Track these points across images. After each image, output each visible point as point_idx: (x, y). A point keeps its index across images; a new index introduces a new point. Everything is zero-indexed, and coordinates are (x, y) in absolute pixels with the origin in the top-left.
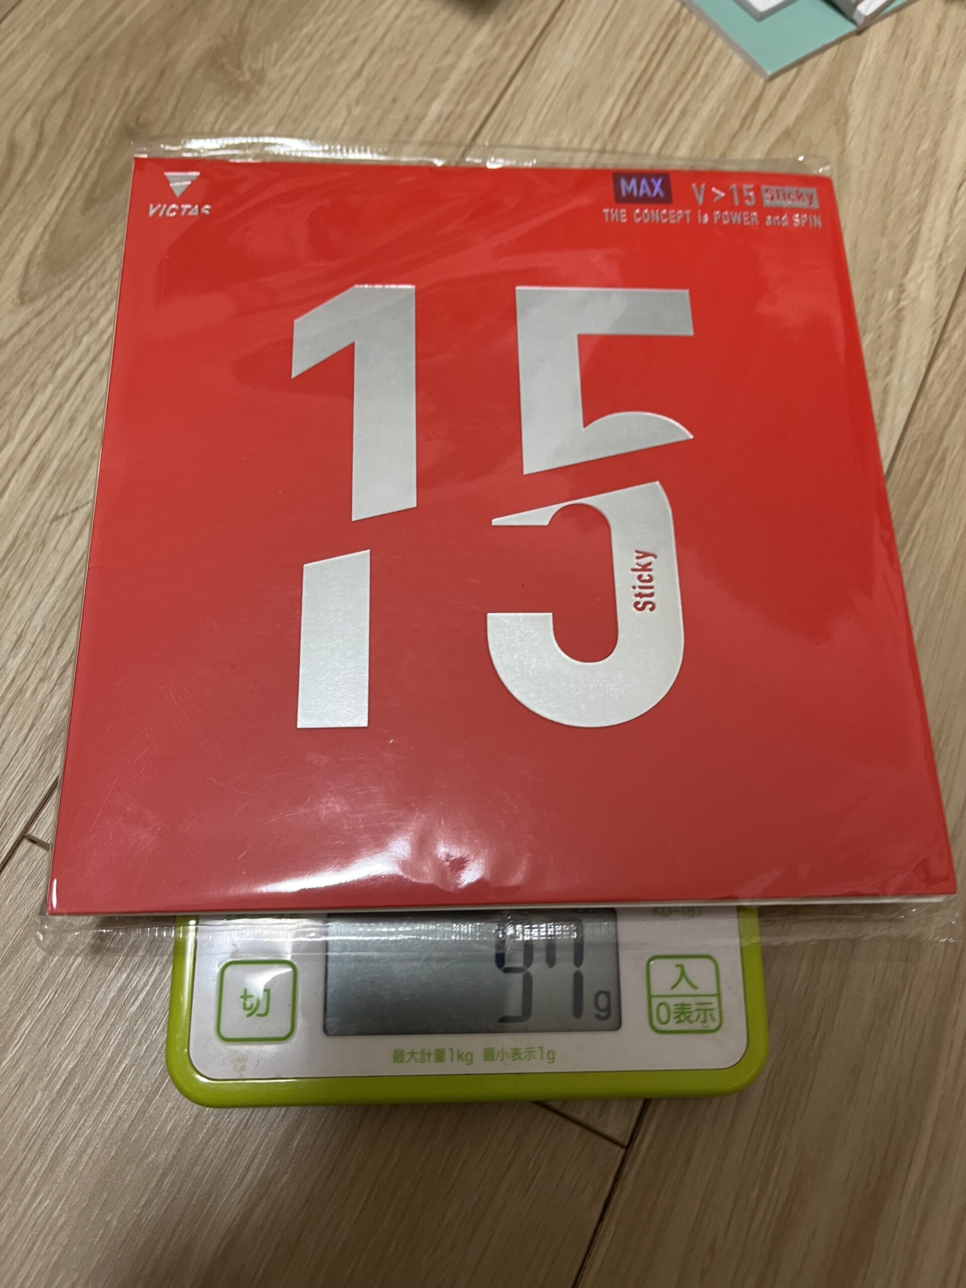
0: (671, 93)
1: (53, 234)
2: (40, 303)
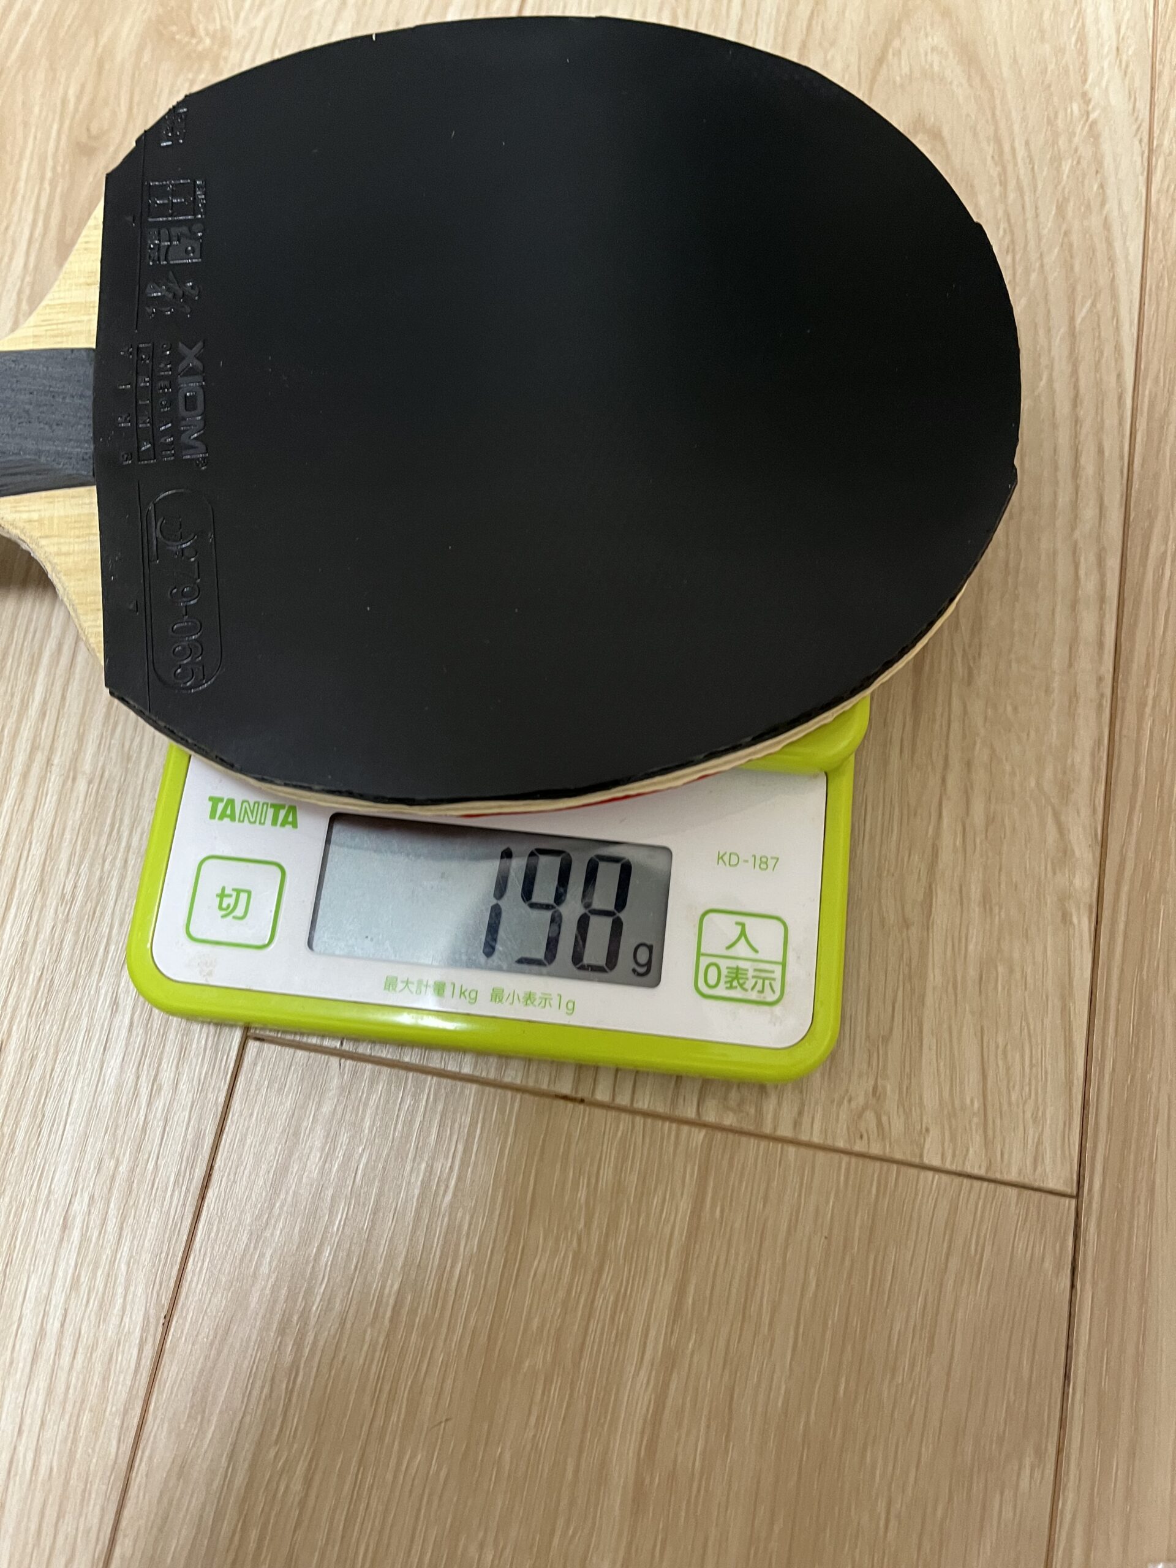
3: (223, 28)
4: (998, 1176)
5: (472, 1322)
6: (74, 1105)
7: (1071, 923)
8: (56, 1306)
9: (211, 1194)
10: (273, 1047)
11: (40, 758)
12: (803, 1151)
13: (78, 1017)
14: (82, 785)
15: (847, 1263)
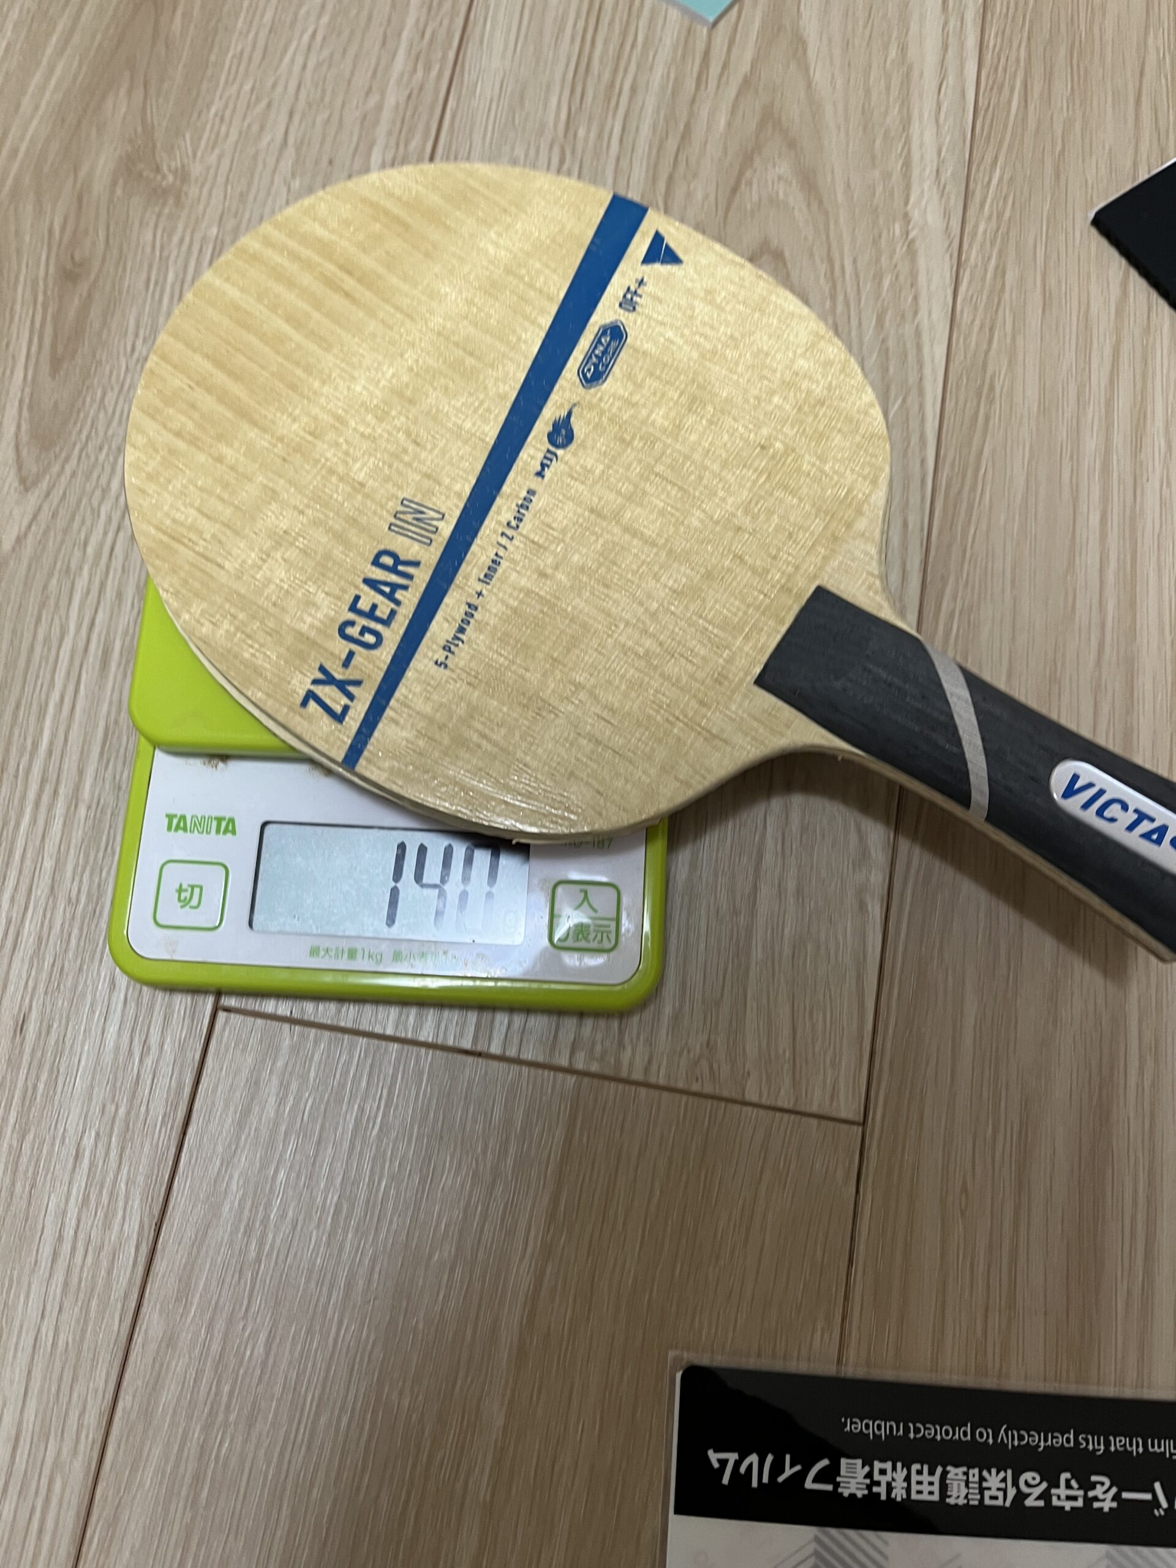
0: (615, 71)
1: (31, 408)
2: (44, 485)
3: (183, 166)
4: (802, 1109)
5: (394, 1226)
6: (83, 1063)
7: (867, 911)
8: (71, 1219)
9: (191, 1130)
10: (238, 1016)
11: (48, 789)
12: (652, 1092)
13: (83, 995)
14: (82, 811)
15: (684, 1177)
